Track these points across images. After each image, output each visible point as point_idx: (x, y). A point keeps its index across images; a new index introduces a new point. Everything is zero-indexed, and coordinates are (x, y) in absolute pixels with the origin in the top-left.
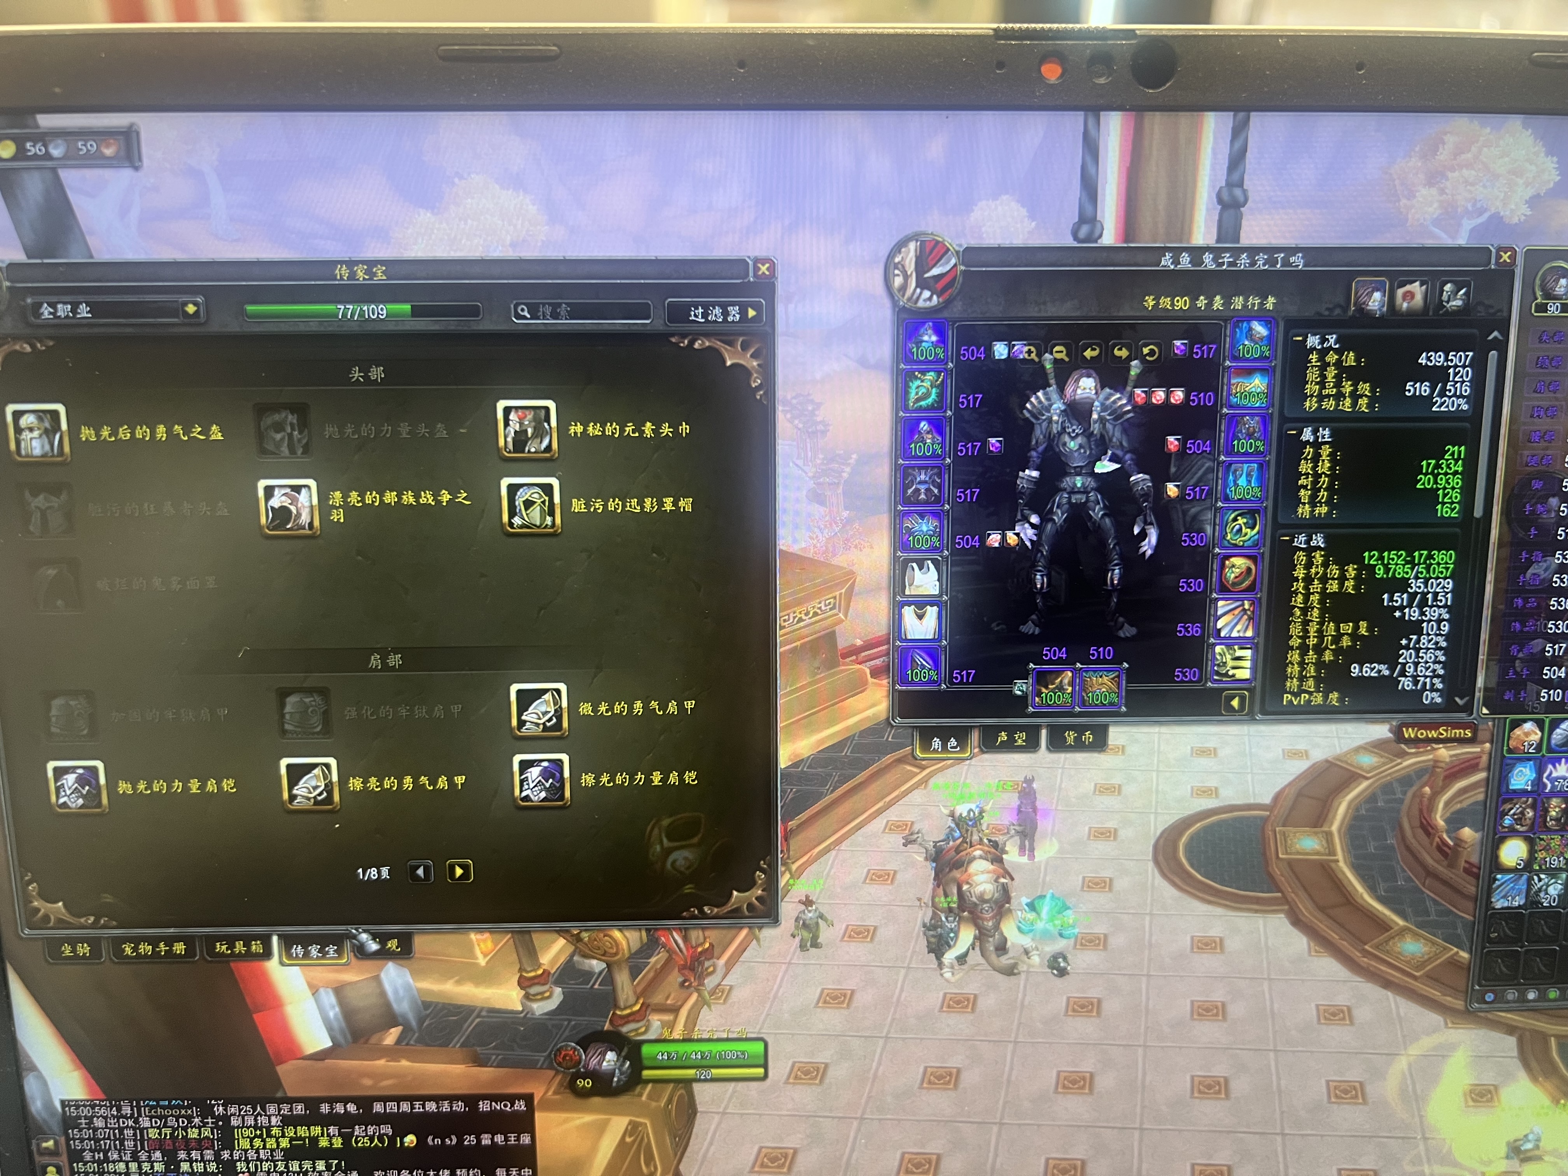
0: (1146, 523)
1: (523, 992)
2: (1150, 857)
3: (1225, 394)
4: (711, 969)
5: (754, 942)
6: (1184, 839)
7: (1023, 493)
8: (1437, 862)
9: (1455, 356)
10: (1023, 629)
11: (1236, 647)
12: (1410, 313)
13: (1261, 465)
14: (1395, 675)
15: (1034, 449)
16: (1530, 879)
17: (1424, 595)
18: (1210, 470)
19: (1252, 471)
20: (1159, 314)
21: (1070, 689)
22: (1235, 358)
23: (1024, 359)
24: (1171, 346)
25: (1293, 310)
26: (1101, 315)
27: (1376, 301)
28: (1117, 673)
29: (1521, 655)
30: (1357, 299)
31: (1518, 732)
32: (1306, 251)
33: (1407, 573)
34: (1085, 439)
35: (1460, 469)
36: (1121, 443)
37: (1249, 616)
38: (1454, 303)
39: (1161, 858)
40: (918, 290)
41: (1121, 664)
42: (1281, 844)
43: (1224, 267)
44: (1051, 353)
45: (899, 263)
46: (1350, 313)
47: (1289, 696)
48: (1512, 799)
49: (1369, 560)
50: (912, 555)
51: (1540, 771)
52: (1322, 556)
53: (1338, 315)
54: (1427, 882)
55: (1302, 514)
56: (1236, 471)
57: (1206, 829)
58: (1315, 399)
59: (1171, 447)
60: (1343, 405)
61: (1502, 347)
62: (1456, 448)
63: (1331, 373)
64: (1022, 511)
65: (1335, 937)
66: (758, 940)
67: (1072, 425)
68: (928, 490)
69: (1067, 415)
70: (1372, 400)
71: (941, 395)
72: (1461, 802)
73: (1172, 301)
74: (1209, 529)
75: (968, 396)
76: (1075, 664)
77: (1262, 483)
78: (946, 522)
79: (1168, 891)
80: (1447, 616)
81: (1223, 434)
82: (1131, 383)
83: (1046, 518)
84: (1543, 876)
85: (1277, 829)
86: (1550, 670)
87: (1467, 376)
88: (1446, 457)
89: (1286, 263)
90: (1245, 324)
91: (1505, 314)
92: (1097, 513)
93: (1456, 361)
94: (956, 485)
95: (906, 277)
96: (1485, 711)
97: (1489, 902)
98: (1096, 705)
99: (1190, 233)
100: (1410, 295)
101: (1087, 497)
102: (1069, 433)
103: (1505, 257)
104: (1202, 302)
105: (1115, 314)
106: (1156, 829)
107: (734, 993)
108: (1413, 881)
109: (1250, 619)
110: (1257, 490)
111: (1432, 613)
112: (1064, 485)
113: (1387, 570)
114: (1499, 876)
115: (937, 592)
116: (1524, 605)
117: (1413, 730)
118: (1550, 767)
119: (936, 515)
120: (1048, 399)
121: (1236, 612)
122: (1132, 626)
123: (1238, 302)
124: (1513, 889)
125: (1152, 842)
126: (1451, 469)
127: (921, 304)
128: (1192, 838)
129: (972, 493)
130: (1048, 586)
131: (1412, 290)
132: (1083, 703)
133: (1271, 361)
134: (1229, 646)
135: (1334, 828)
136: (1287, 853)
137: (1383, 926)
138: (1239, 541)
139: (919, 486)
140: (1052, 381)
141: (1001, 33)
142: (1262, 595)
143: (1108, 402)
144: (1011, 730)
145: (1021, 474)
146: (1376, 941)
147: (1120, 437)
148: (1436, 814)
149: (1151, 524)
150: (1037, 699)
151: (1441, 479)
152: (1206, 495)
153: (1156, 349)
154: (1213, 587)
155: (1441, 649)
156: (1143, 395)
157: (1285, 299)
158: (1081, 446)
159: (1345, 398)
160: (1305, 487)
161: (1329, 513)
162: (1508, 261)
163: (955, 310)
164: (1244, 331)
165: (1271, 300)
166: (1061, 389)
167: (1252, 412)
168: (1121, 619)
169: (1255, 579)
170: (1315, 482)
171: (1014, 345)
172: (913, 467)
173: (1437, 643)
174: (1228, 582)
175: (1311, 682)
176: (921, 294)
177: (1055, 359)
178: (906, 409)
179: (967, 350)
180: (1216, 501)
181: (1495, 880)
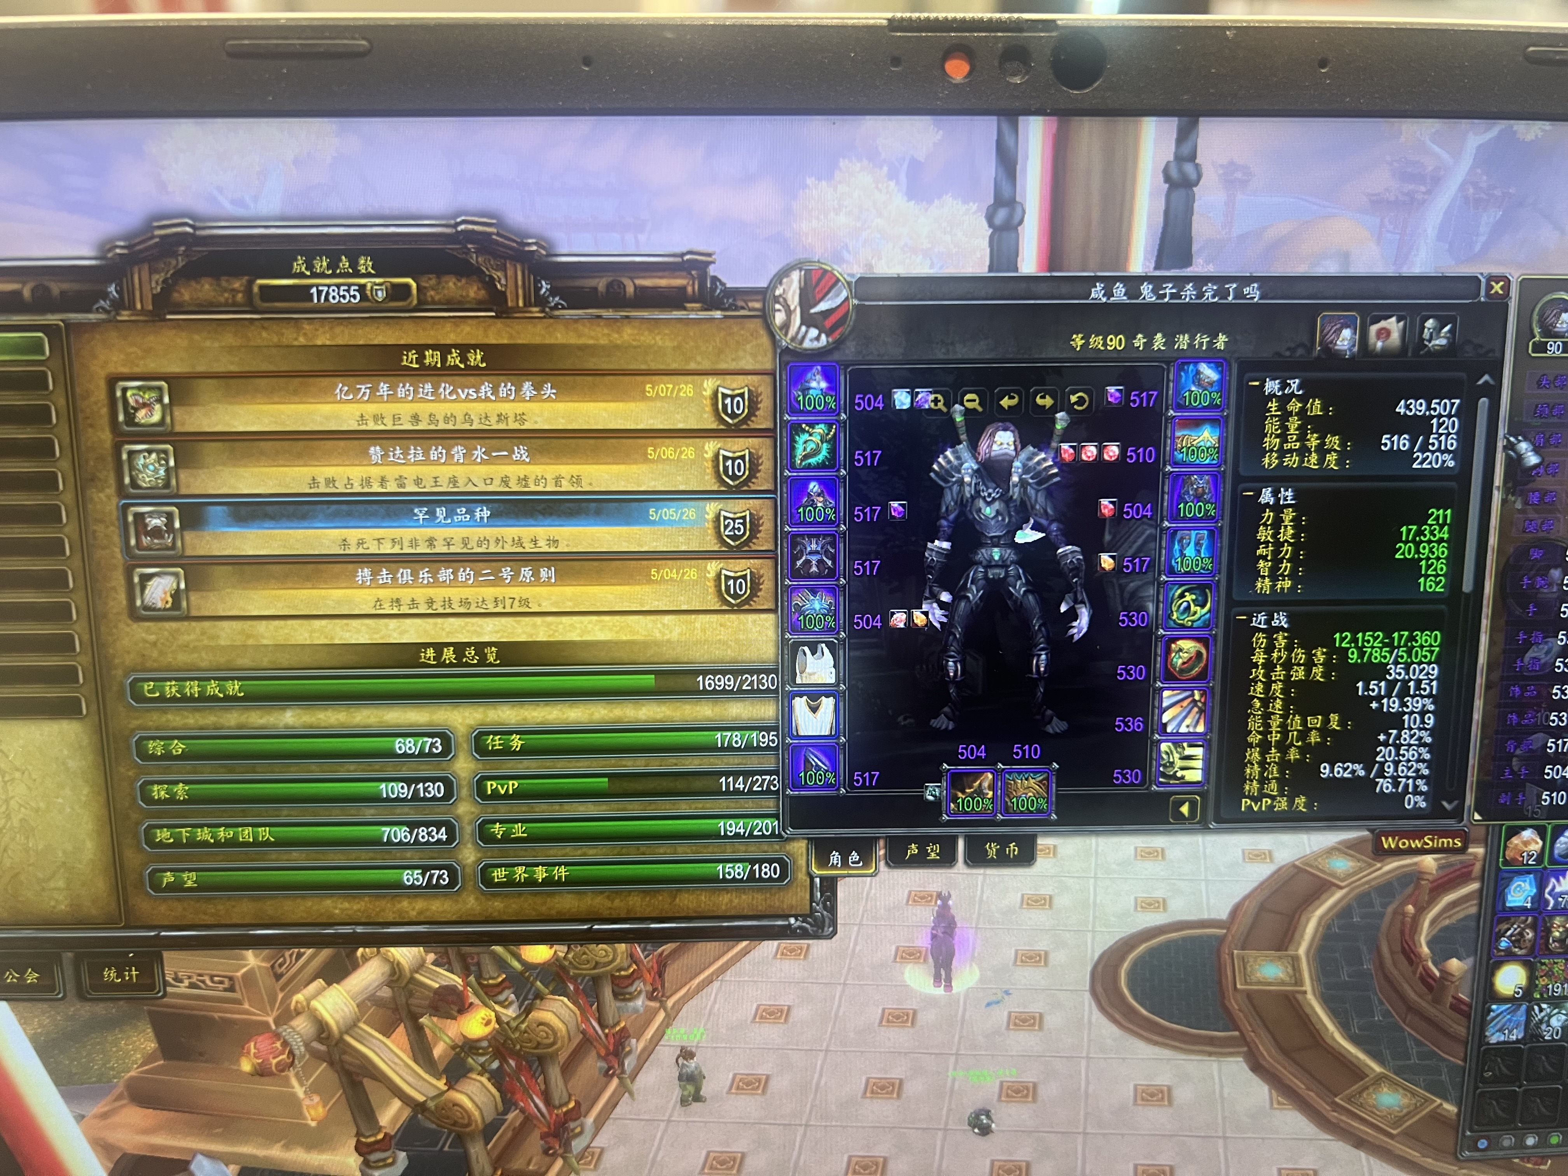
0: (1076, 601)
1: (362, 1159)
2: (1087, 987)
3: (1168, 448)
4: (578, 1130)
5: (627, 1095)
6: (1126, 965)
7: (932, 568)
8: (1420, 996)
9: (1439, 404)
10: (934, 723)
11: (1185, 745)
12: (1386, 353)
13: (1211, 532)
14: (1372, 776)
15: (945, 518)
16: (1530, 1010)
17: (1405, 682)
18: (1152, 538)
19: (1202, 538)
20: (1089, 355)
21: (991, 794)
22: (1179, 407)
23: (930, 409)
24: (1104, 392)
25: (1247, 350)
26: (1020, 356)
27: (1345, 340)
28: (1045, 775)
29: (1518, 752)
30: (1323, 337)
31: (1515, 840)
32: (1262, 281)
33: (1385, 657)
34: (1003, 505)
35: (1446, 536)
36: (1046, 511)
37: (1199, 708)
38: (1437, 342)
39: (1099, 989)
40: (804, 328)
41: (1050, 764)
42: (1240, 972)
43: (1166, 300)
44: (962, 404)
45: (780, 296)
46: (1315, 354)
47: (1249, 801)
48: (1508, 919)
49: (1341, 642)
50: (803, 638)
51: (1541, 886)
52: (1285, 638)
53: (1301, 356)
54: (1409, 1017)
55: (1262, 589)
56: (1182, 539)
57: (1151, 952)
58: (1275, 455)
59: (1106, 512)
60: (1309, 461)
61: (1494, 393)
62: (1441, 511)
63: (1294, 424)
64: (931, 587)
65: (1300, 1086)
66: (631, 1094)
67: (988, 488)
68: (820, 562)
69: (981, 477)
70: (1343, 456)
71: (833, 451)
72: (1449, 917)
73: (1105, 339)
74: (1151, 607)
75: (865, 452)
76: (995, 764)
77: (1214, 554)
78: (841, 599)
79: (1107, 1030)
80: (1431, 707)
81: (1166, 497)
82: (1056, 438)
83: (959, 595)
84: (1544, 1006)
85: (1235, 952)
86: (1552, 769)
87: (1453, 428)
88: (1429, 522)
89: (1239, 295)
90: (1191, 367)
91: (1498, 354)
92: (1019, 589)
93: (1440, 409)
94: (853, 555)
95: (789, 313)
96: (1477, 817)
97: (1482, 1036)
98: (1022, 812)
99: (1127, 258)
100: (1385, 333)
101: (1007, 572)
102: (984, 498)
103: (1497, 287)
104: (1140, 341)
105: (1037, 356)
106: (1093, 951)
107: (606, 1157)
108: (1393, 1016)
109: (1201, 711)
110: (1208, 561)
111: (1415, 704)
112: (979, 557)
113: (1362, 654)
114: (1494, 1007)
115: (833, 681)
116: (1522, 695)
117: (1393, 840)
118: (1553, 880)
119: (831, 591)
120: (958, 458)
121: (1185, 703)
122: (1061, 719)
123: (1183, 341)
124: (1510, 1020)
125: (1089, 968)
126: (1435, 536)
127: (807, 344)
128: (1135, 964)
129: (872, 566)
130: (962, 675)
131: (1388, 327)
132: (1006, 810)
133: (1222, 411)
134: (1177, 744)
135: (1302, 951)
136: (1246, 983)
137: (1356, 1073)
138: (1187, 620)
139: (809, 557)
140: (963, 437)
141: (896, 24)
142: (1215, 684)
143: (1031, 464)
144: (923, 842)
145: (929, 545)
146: (1347, 1092)
147: (1044, 505)
148: (1420, 934)
149: (1083, 602)
150: (952, 805)
151: (1424, 548)
152: (1147, 567)
153: (1085, 396)
154: (1157, 674)
155: (1425, 745)
156: (1071, 451)
157: (1238, 337)
158: (998, 513)
159: (1310, 453)
160: (1264, 558)
161: (1293, 588)
162: (1501, 292)
163: (847, 352)
164: (1191, 376)
165: (1222, 338)
166: (974, 447)
167: (1201, 469)
168: (1049, 712)
169: (1206, 665)
170: (1276, 552)
171: (918, 393)
172: (802, 535)
173: (1420, 739)
174: (1175, 669)
175: (1274, 785)
176: (807, 332)
177: (967, 409)
178: (793, 467)
179: (863, 399)
180: (1160, 575)
181: (1490, 1010)
